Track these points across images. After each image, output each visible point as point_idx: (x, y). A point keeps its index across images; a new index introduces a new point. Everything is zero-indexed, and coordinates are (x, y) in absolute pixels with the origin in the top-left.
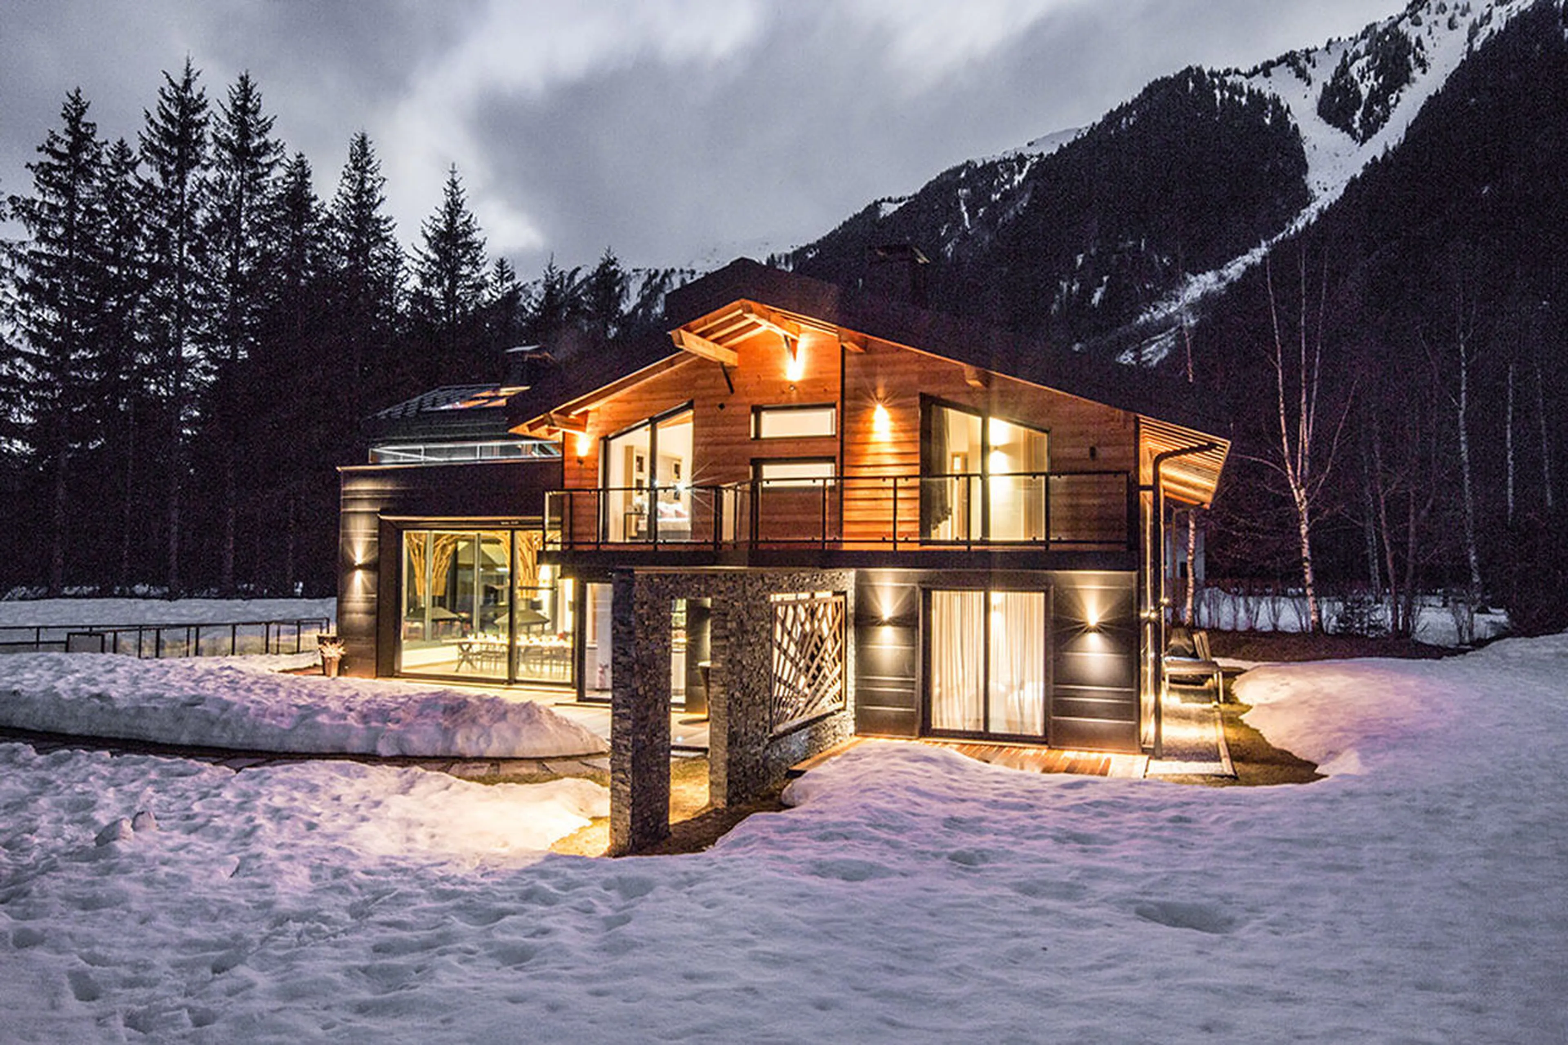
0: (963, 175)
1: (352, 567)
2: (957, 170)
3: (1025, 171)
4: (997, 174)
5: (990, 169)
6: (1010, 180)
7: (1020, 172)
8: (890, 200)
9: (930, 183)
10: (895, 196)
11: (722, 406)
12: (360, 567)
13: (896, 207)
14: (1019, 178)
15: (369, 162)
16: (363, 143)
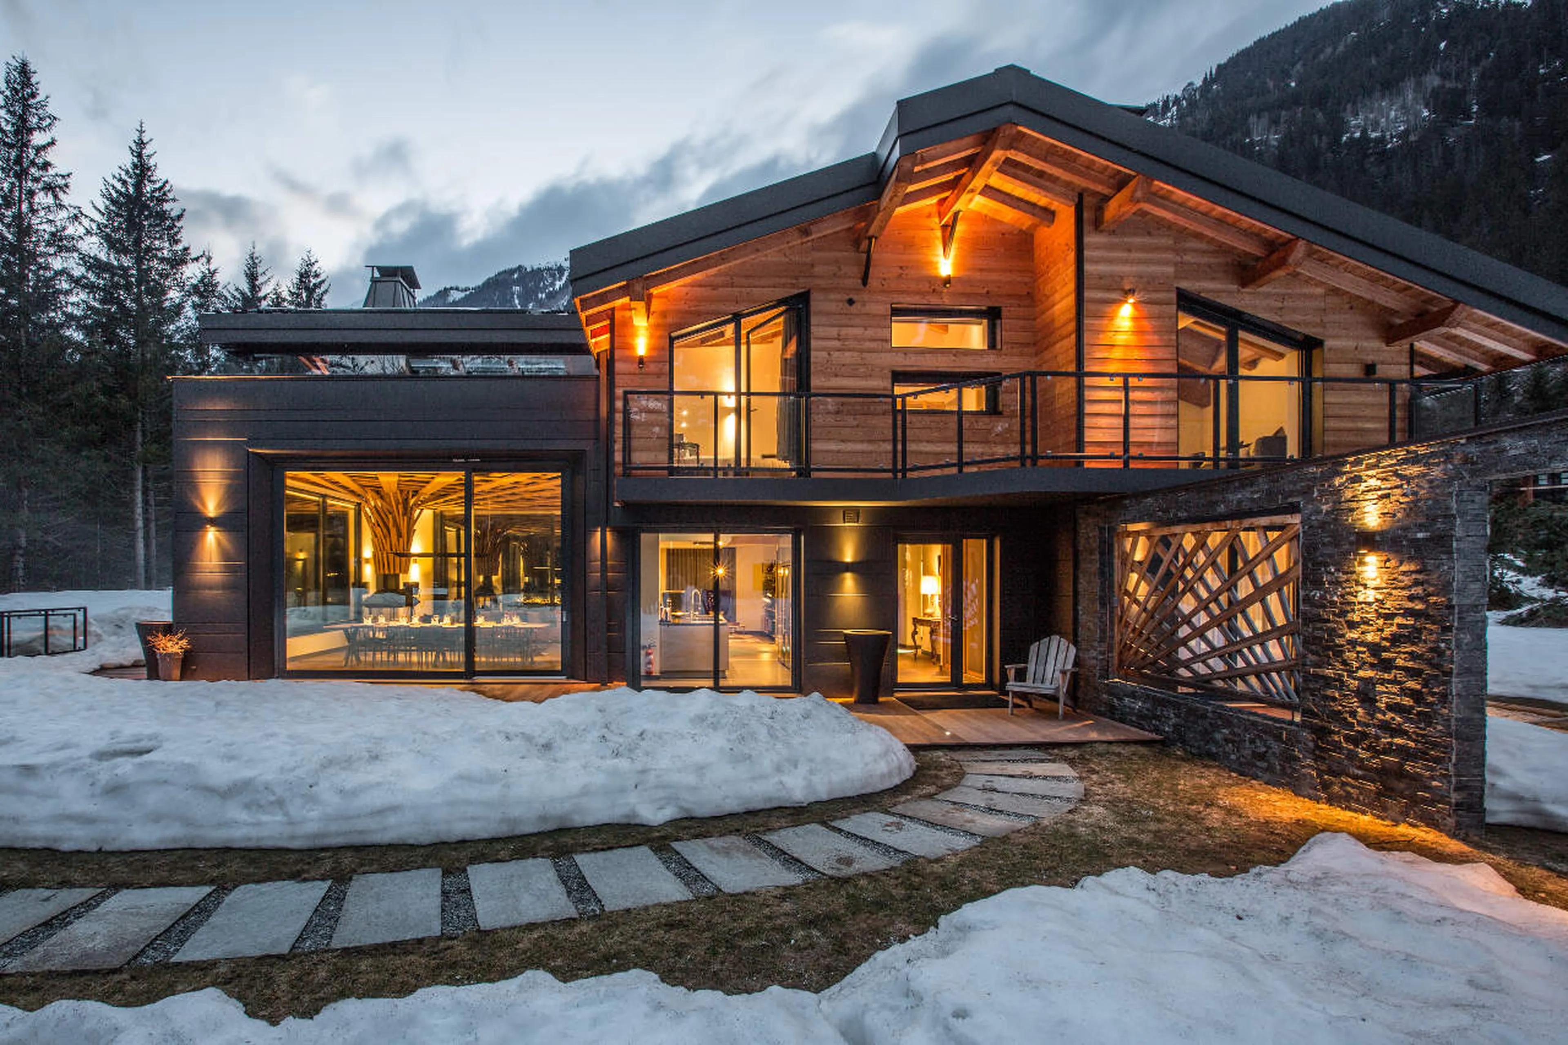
0: (516, 276)
1: (201, 522)
2: (511, 272)
3: (564, 279)
4: (542, 279)
5: (537, 273)
6: (553, 284)
7: (560, 279)
8: (457, 289)
9: (489, 279)
10: (462, 286)
11: (851, 302)
12: (213, 522)
13: (463, 295)
14: (558, 284)
15: (33, 95)
16: (24, 70)
